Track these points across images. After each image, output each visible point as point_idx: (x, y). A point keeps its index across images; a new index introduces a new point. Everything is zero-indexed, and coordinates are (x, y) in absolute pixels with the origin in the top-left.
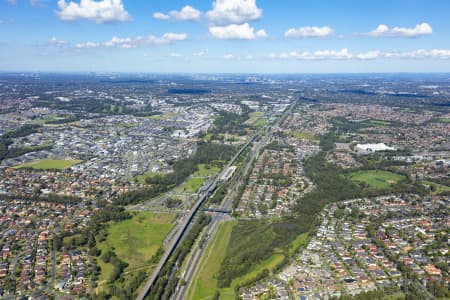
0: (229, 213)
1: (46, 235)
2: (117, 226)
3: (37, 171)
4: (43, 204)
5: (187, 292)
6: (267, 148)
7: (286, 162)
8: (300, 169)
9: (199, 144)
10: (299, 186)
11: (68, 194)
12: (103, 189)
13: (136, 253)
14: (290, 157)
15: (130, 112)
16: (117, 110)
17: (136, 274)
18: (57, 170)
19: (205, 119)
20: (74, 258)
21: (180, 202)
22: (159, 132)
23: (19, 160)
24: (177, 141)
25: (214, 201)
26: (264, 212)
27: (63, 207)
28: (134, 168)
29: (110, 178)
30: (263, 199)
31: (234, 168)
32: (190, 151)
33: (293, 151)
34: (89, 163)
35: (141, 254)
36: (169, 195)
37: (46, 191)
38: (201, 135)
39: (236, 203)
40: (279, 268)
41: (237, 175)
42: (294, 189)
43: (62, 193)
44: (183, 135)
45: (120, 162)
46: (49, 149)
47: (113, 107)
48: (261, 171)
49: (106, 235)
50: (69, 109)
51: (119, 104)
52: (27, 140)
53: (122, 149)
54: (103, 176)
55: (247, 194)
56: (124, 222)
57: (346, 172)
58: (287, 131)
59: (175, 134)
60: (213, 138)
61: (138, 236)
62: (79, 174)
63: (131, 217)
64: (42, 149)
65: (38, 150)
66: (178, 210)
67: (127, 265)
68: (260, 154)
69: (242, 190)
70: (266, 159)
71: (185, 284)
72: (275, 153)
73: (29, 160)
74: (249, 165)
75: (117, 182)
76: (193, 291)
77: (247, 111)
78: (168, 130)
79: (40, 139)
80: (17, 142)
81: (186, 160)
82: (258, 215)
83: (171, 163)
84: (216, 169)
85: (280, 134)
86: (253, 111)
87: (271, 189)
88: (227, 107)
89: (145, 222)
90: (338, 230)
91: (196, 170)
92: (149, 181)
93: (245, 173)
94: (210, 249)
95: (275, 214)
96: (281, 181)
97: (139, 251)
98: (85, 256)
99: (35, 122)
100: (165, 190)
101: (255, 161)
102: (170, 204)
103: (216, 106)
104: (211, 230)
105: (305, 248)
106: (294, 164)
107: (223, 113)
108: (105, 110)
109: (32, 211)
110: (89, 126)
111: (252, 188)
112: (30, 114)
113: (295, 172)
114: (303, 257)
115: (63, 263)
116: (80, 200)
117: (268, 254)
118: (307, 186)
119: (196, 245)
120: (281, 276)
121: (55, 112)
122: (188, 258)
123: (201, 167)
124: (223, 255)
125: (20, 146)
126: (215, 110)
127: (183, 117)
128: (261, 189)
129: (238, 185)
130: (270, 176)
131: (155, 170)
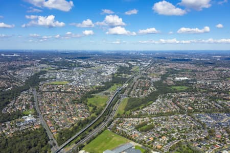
0: (126, 96)
2: (90, 99)
3: (55, 85)
4: (63, 93)
5: (116, 112)
6: (140, 78)
7: (147, 83)
8: (152, 85)
9: (113, 77)
10: (151, 89)
11: (70, 91)
12: (82, 90)
15: (81, 66)
16: (75, 65)
17: (100, 108)
18: (63, 85)
19: (113, 69)
20: (80, 105)
21: (109, 93)
22: (95, 73)
23: (46, 82)
24: (104, 76)
25: (121, 93)
26: (139, 96)
28: (90, 84)
29: (82, 87)
30: (138, 93)
31: (127, 84)
32: (110, 80)
33: (150, 80)
34: (73, 83)
35: (100, 105)
36: (105, 92)
37: (62, 90)
38: (113, 74)
39: (129, 94)
40: (143, 108)
41: (129, 86)
42: (149, 90)
43: (68, 91)
44: (106, 74)
45: (84, 82)
46: (56, 78)
47: (73, 65)
48: (137, 85)
49: (87, 101)
50: (55, 65)
51: (75, 63)
52: (45, 76)
53: (84, 79)
54: (80, 86)
55: (132, 92)
57: (169, 86)
58: (149, 73)
59: (103, 74)
60: (118, 75)
61: (98, 101)
62: (71, 86)
66: (109, 95)
67: (96, 107)
68: (137, 80)
69: (131, 90)
70: (139, 82)
72: (143, 80)
73: (50, 82)
74: (133, 84)
75: (86, 88)
77: (131, 66)
78: (99, 72)
79: (50, 75)
80: (41, 76)
81: (109, 82)
82: (136, 97)
83: (103, 83)
84: (120, 85)
85: (145, 74)
86: (133, 66)
87: (141, 90)
88: (123, 65)
89: (99, 98)
90: (163, 100)
91: (113, 85)
92: (97, 88)
93: (132, 86)
94: (121, 104)
95: (142, 97)
96: (145, 88)
98: (83, 105)
99: (44, 70)
100: (103, 90)
101: (135, 83)
102: (106, 94)
103: (117, 64)
104: (121, 100)
105: (152, 104)
106: (150, 84)
107: (120, 66)
108: (70, 65)
109: (60, 95)
110: (66, 71)
111: (134, 90)
112: (40, 67)
113: (150, 86)
114: (151, 106)
115: (77, 106)
116: (75, 92)
117: (140, 105)
118: (154, 90)
119: (117, 103)
121: (50, 66)
122: (115, 106)
123: (115, 84)
124: (125, 105)
125: (43, 78)
126: (117, 65)
127: (104, 68)
128: (137, 90)
129: (129, 89)
130: (141, 87)
131: (98, 85)
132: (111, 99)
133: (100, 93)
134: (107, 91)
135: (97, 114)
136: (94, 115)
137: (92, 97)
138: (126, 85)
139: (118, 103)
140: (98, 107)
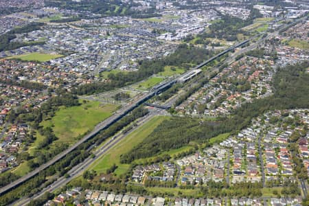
0: (168, 109)
1: (7, 111)
2: (65, 110)
3: (23, 62)
4: (15, 88)
5: (93, 163)
6: (249, 54)
7: (259, 69)
8: (269, 77)
9: (181, 47)
11: (39, 81)
12: (69, 81)
13: (69, 132)
14: (267, 65)
15: (131, 14)
16: (120, 11)
18: (39, 62)
19: (202, 23)
20: (20, 129)
22: (147, 34)
23: (13, 53)
25: (161, 98)
26: (201, 112)
27: (29, 91)
28: (105, 65)
29: (79, 72)
30: (209, 101)
31: (198, 71)
32: (167, 53)
33: (275, 59)
34: (67, 58)
35: (72, 132)
36: (123, 90)
37: (22, 78)
38: (189, 39)
39: (180, 102)
42: (248, 94)
43: (34, 81)
44: (169, 38)
45: (95, 59)
46: (42, 44)
47: (117, 9)
49: (52, 116)
50: (76, 9)
51: (124, 5)
52: (27, 36)
53: (102, 48)
54: (73, 70)
55: (196, 95)
56: (72, 108)
59: (162, 37)
60: (198, 42)
61: (77, 119)
63: (79, 105)
64: (36, 44)
65: (33, 45)
66: (123, 103)
67: (56, 139)
69: (195, 90)
70: (239, 65)
71: (94, 157)
72: (253, 60)
73: (21, 53)
74: (217, 69)
75: (83, 77)
76: (98, 163)
77: (254, 16)
79: (39, 35)
80: (18, 38)
82: (195, 113)
84: (180, 72)
85: (274, 42)
89: (90, 109)
91: (162, 70)
94: (132, 135)
95: (210, 114)
97: (72, 130)
98: (29, 129)
99: (41, 21)
100: (121, 86)
101: (226, 66)
102: (119, 97)
104: (142, 122)
105: (219, 144)
106: (266, 72)
108: (108, 11)
109: (5, 92)
110: (85, 26)
111: (205, 91)
112: (40, 13)
113: (261, 79)
114: (211, 150)
115: (10, 131)
116: (46, 87)
121: (63, 11)
126: (219, 14)
127: (181, 20)
128: (213, 92)
129: (193, 85)
131: (122, 68)
134: (129, 89)
135: (36, 165)
137: (77, 104)
139: (126, 132)
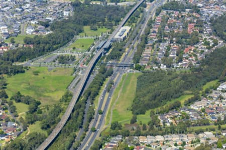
0: (131, 66)
5: (105, 118)
6: (165, 8)
7: (190, 22)
8: (208, 29)
10: (207, 43)
13: (45, 96)
14: (195, 17)
21: (73, 59)
25: (112, 57)
26: (170, 66)
30: (166, 55)
31: (128, 28)
32: (66, 14)
33: (198, 11)
35: (49, 97)
36: (58, 53)
39: (137, 59)
40: (190, 102)
41: (133, 35)
42: (201, 46)
55: (148, 52)
61: (39, 84)
63: (23, 72)
66: (73, 66)
67: (39, 104)
68: (157, 14)
69: (142, 47)
70: (165, 20)
72: (175, 14)
74: (145, 26)
76: (111, 117)
81: (65, 22)
82: (163, 67)
83: (46, 25)
84: (105, 31)
87: (174, 46)
91: (81, 31)
92: (28, 41)
95: (180, 67)
96: (186, 40)
100: (51, 50)
101: (151, 22)
102: (63, 60)
104: (116, 80)
105: (215, 89)
106: (200, 24)
111: (153, 46)
113: (201, 32)
114: (214, 95)
117: (179, 93)
118: (216, 43)
119: (104, 88)
120: (192, 107)
122: (99, 99)
123: (86, 28)
124: (133, 96)
128: (163, 47)
129: (136, 43)
130: (172, 35)
131: (29, 31)
132: (83, 75)
133: (42, 59)
134: (66, 52)
135: (47, 127)
136: (35, 128)
137: (19, 71)
138: (122, 31)
139: (109, 90)
140: (44, 103)
